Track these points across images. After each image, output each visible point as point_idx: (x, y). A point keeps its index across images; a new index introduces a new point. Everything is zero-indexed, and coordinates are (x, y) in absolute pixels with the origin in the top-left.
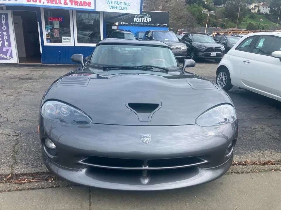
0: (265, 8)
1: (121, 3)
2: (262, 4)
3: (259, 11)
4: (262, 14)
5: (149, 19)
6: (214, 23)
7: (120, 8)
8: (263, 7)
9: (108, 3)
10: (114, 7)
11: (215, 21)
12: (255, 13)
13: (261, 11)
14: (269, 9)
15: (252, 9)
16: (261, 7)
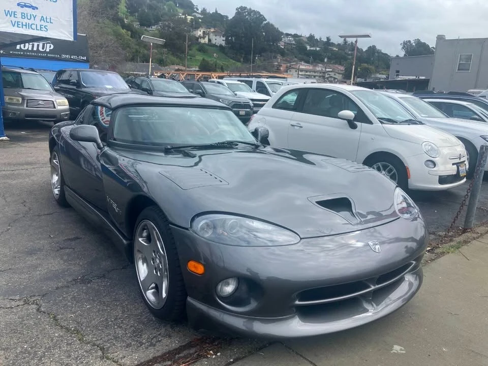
0: (218, 37)
1: (34, 18)
2: (212, 30)
3: (210, 40)
4: (215, 46)
5: (48, 45)
6: (144, 55)
7: (34, 27)
8: (216, 36)
9: (7, 15)
10: (21, 23)
11: (146, 52)
12: (205, 44)
13: (213, 42)
14: (224, 39)
15: (200, 37)
16: (211, 35)
